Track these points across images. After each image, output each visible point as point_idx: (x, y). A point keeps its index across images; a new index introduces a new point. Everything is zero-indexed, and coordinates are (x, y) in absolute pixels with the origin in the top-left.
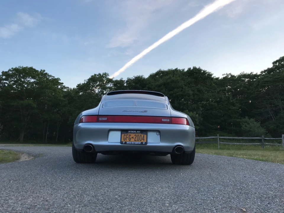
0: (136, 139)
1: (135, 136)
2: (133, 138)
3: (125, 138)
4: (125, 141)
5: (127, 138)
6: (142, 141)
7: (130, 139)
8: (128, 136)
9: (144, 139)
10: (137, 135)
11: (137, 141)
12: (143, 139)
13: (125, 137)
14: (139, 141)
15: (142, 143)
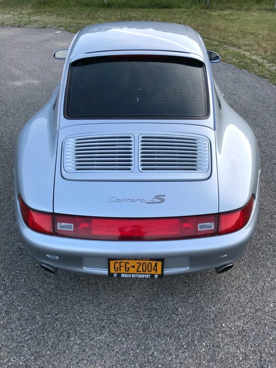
0: (140, 269)
1: (139, 264)
2: (133, 267)
3: (118, 268)
4: (119, 272)
5: (120, 266)
6: (153, 272)
7: (127, 269)
8: (123, 264)
9: (156, 270)
10: (142, 262)
11: (142, 272)
12: (154, 270)
13: (117, 265)
14: (147, 272)
15: (152, 276)
